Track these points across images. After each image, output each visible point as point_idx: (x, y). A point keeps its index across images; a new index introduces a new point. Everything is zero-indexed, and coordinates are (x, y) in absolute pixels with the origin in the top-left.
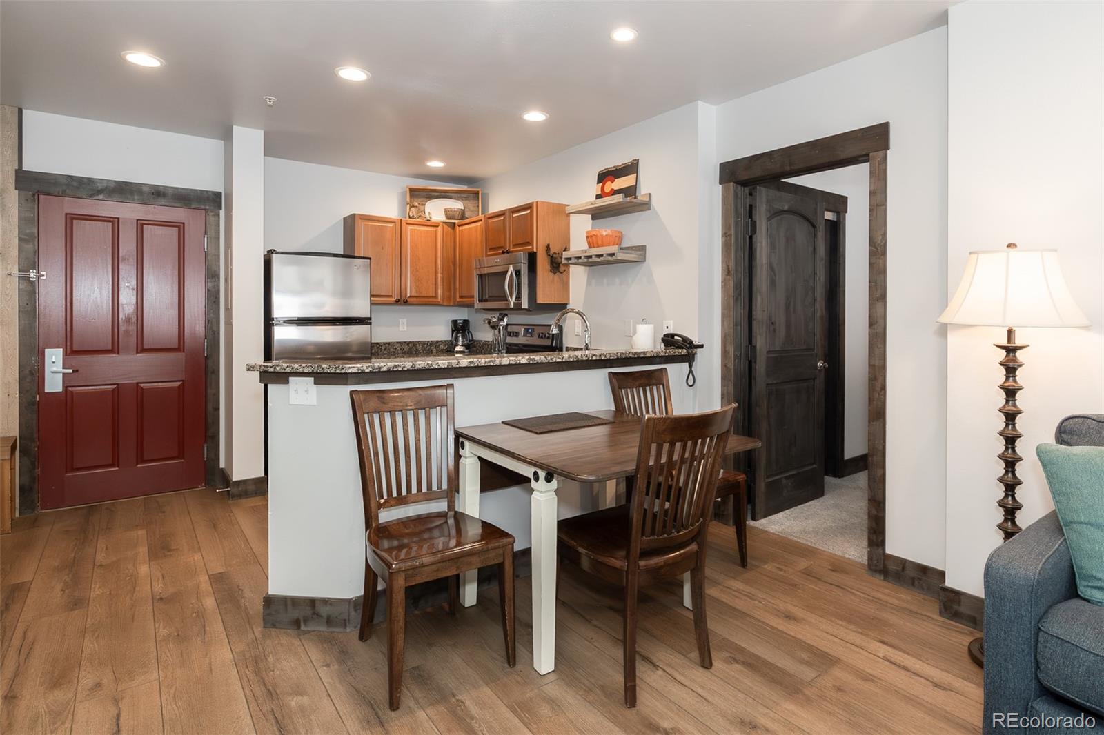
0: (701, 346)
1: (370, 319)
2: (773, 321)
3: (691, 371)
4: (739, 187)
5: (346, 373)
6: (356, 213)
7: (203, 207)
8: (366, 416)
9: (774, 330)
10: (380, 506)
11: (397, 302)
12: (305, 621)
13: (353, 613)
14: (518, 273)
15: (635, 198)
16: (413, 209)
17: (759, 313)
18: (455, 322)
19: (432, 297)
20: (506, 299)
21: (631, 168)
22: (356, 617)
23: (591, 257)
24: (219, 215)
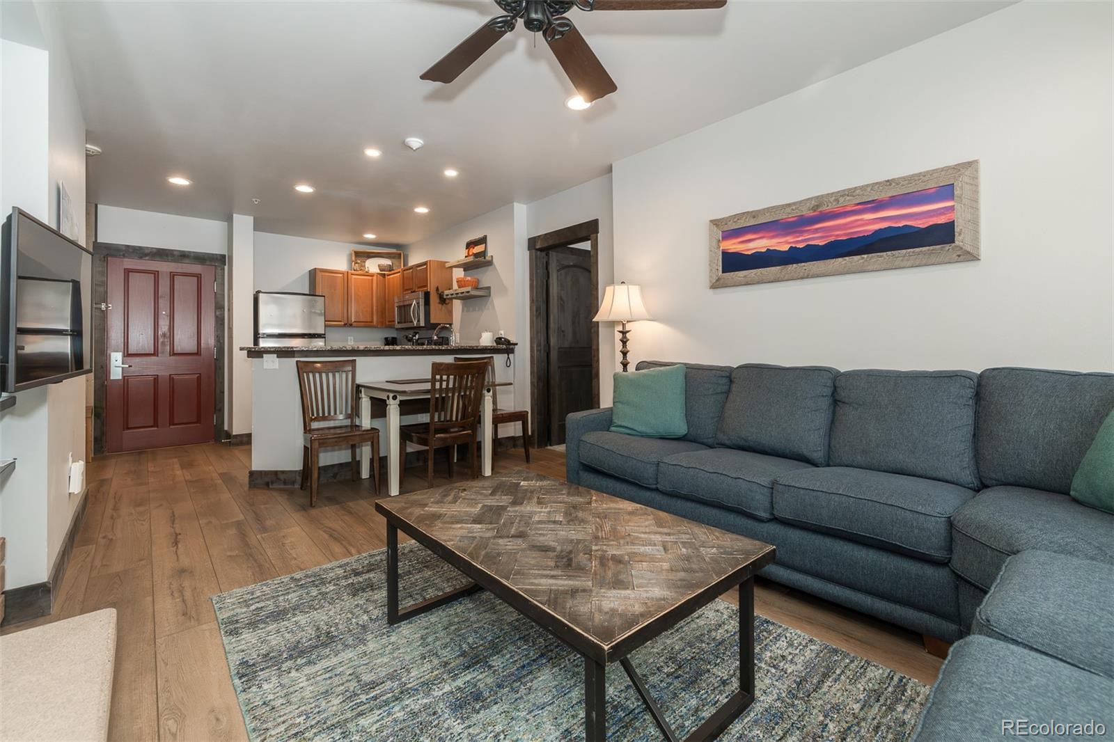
0: (517, 344)
1: (325, 334)
2: (563, 329)
3: (508, 358)
4: (539, 252)
5: (294, 351)
6: (317, 267)
7: (213, 264)
8: (305, 374)
9: (564, 335)
10: (312, 420)
11: (345, 325)
12: (272, 483)
13: (298, 477)
14: (418, 303)
15: (485, 258)
16: (357, 265)
17: (552, 325)
18: (386, 339)
19: (370, 322)
20: (412, 322)
21: (483, 241)
22: (299, 479)
23: (458, 294)
24: (224, 269)
